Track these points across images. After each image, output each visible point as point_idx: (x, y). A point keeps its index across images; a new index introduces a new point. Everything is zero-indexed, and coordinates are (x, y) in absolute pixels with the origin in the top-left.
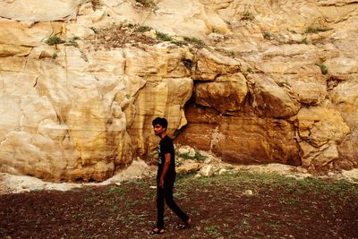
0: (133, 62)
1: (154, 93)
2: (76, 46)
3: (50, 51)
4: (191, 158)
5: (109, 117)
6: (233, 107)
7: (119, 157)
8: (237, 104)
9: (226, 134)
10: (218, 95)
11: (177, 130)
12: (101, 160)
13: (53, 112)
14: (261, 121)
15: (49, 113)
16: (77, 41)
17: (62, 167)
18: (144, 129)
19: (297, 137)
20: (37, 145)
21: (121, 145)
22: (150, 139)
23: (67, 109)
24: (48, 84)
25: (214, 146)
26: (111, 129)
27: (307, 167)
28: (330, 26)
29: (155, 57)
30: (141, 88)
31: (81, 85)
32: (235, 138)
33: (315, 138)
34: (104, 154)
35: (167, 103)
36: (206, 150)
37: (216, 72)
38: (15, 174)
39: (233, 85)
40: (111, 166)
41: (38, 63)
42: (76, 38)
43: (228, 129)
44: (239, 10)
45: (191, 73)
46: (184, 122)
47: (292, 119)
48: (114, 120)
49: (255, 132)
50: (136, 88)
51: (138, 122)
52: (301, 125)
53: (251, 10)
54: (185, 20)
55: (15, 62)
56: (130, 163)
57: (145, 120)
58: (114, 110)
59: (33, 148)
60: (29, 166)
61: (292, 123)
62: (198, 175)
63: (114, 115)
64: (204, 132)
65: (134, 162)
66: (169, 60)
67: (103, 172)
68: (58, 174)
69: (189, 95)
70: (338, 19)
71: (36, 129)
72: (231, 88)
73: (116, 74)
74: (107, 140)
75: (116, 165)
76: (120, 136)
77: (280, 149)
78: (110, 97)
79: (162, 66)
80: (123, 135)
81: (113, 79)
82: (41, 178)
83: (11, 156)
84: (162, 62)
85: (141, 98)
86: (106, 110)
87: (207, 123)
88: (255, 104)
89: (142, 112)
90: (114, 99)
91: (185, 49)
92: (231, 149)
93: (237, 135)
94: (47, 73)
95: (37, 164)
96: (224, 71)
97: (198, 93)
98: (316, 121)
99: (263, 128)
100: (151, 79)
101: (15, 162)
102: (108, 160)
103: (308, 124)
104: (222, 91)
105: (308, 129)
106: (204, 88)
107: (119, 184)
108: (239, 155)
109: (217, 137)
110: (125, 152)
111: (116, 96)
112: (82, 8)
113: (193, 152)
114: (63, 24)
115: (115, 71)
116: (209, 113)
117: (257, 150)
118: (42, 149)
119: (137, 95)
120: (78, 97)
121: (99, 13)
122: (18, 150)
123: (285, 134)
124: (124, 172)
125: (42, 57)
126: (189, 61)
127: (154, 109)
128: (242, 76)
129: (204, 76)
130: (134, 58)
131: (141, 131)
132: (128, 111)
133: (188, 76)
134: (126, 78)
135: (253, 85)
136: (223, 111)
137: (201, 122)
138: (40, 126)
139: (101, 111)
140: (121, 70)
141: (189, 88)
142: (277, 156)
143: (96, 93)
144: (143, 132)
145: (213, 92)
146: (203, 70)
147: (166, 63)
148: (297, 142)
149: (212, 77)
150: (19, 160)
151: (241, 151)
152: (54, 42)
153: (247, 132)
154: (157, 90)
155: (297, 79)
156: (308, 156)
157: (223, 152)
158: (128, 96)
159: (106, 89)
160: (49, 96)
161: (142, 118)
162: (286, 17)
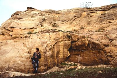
0: (52, 36)
1: (59, 45)
2: (36, 34)
3: (28, 35)
4: (73, 65)
5: (45, 51)
6: (84, 48)
7: (49, 65)
8: (85, 47)
9: (83, 57)
10: (79, 45)
11: (67, 57)
12: (42, 65)
13: (27, 51)
14: (93, 51)
15: (26, 51)
16: (37, 33)
17: (28, 68)
18: (57, 56)
19: (106, 55)
20: (21, 61)
21: (49, 61)
22: (59, 60)
23: (31, 49)
24: (27, 43)
25: (79, 61)
26: (46, 55)
27: (112, 65)
28: (105, 28)
29: (59, 35)
30: (55, 44)
31: (36, 41)
32: (86, 58)
33: (112, 55)
34: (44, 63)
35: (64, 48)
36: (77, 63)
37: (78, 38)
38: (13, 71)
39: (83, 41)
40: (46, 68)
41: (24, 39)
42: (36, 32)
43: (83, 55)
44: (80, 27)
45: (70, 40)
46: (69, 54)
47: (104, 50)
48: (47, 52)
49: (92, 55)
50: (54, 43)
51: (55, 54)
52: (107, 51)
53: (83, 27)
54: (66, 28)
55: (18, 39)
56: (53, 67)
57: (57, 54)
58: (47, 49)
59: (20, 62)
60: (18, 68)
61: (104, 51)
62: (76, 69)
63: (47, 51)
64: (76, 57)
65: (54, 67)
66: (63, 35)
67: (43, 70)
68: (27, 70)
69: (70, 46)
70: (106, 27)
71: (21, 56)
72: (83, 42)
73: (47, 39)
74: (44, 58)
75: (48, 67)
76: (49, 58)
77: (101, 60)
78: (45, 45)
79: (61, 37)
80: (50, 58)
81: (46, 40)
82: (21, 72)
83: (13, 65)
84: (61, 35)
85: (55, 47)
86: (44, 49)
87: (76, 54)
88: (91, 47)
89: (56, 51)
90: (47, 46)
91: (68, 33)
92: (85, 61)
93: (86, 57)
94: (27, 40)
95: (20, 67)
96: (80, 38)
97: (73, 45)
98: (111, 50)
99: (95, 54)
100: (58, 41)
101: (14, 67)
102: (45, 65)
103: (109, 51)
104: (80, 44)
105: (109, 52)
106: (74, 44)
107: (49, 73)
108: (88, 63)
109: (80, 58)
110: (51, 64)
111: (47, 45)
112: (38, 26)
113: (73, 63)
114: (33, 30)
115: (47, 38)
116: (76, 51)
117: (94, 61)
118: (22, 62)
119: (54, 46)
120: (35, 45)
121: (43, 27)
122: (15, 63)
123: (102, 55)
124: (51, 70)
125: (26, 37)
126: (69, 36)
127: (59, 50)
128: (86, 38)
129: (74, 40)
130: (53, 35)
131: (56, 57)
132: (52, 51)
133: (69, 40)
134: (51, 41)
135: (89, 41)
136: (81, 50)
137: (74, 54)
138: (23, 55)
139: (42, 49)
140: (49, 38)
141: (70, 43)
142: (101, 62)
143: (40, 43)
144: (57, 58)
145: (77, 44)
146: (73, 38)
147: (62, 36)
148: (107, 57)
149: (76, 40)
150: (15, 66)
151: (89, 61)
152: (30, 33)
153: (90, 55)
154: (60, 44)
155: (101, 39)
156: (111, 61)
157: (83, 62)
158: (51, 46)
159: (44, 43)
160: (26, 46)
161: (56, 53)
162: (92, 27)
